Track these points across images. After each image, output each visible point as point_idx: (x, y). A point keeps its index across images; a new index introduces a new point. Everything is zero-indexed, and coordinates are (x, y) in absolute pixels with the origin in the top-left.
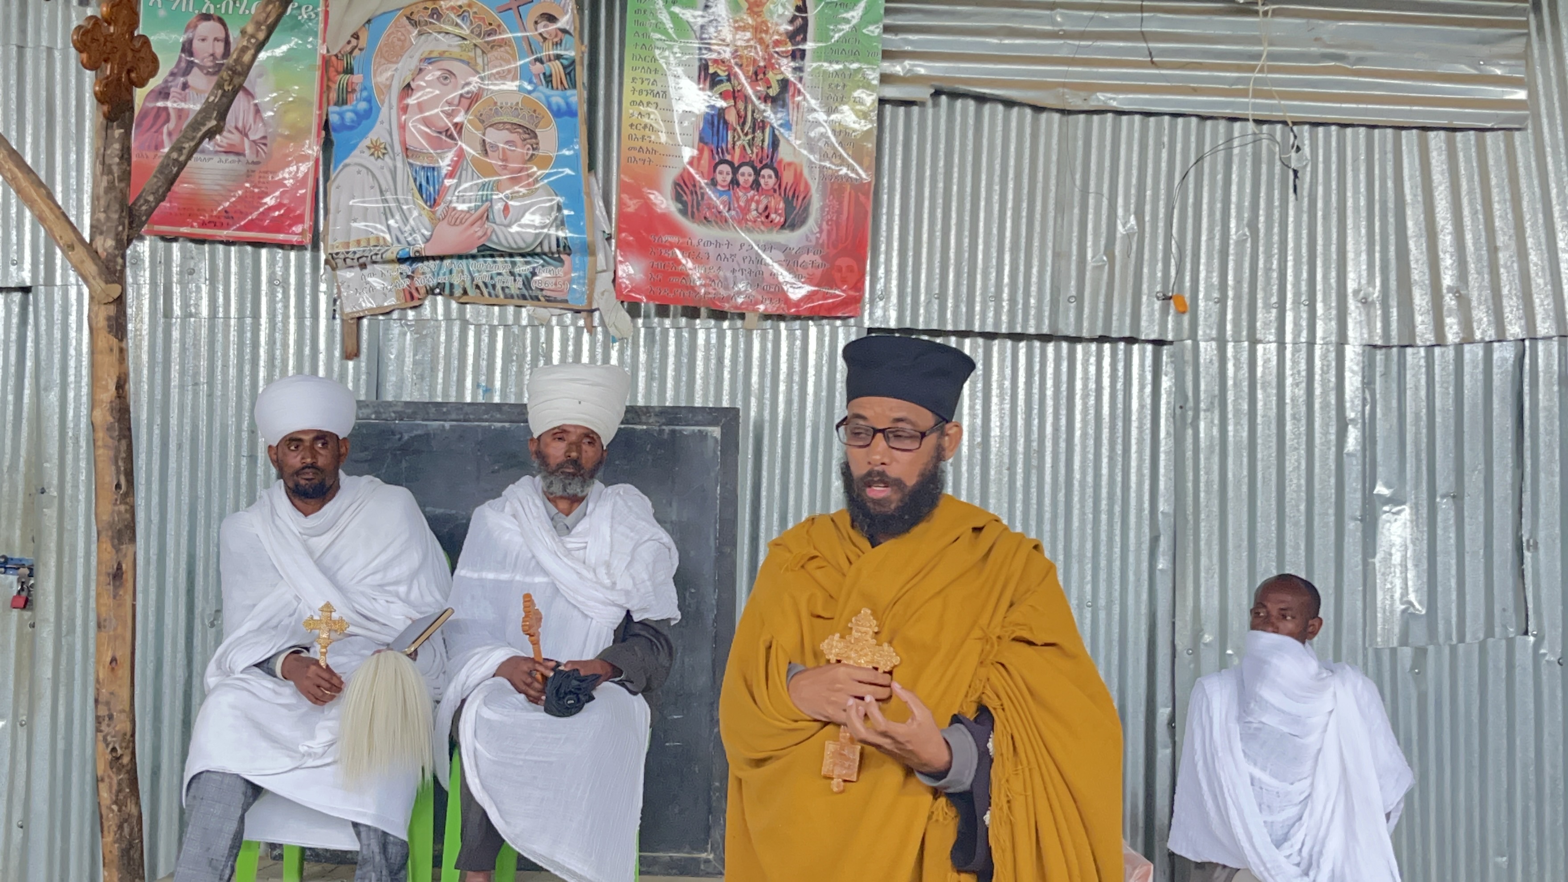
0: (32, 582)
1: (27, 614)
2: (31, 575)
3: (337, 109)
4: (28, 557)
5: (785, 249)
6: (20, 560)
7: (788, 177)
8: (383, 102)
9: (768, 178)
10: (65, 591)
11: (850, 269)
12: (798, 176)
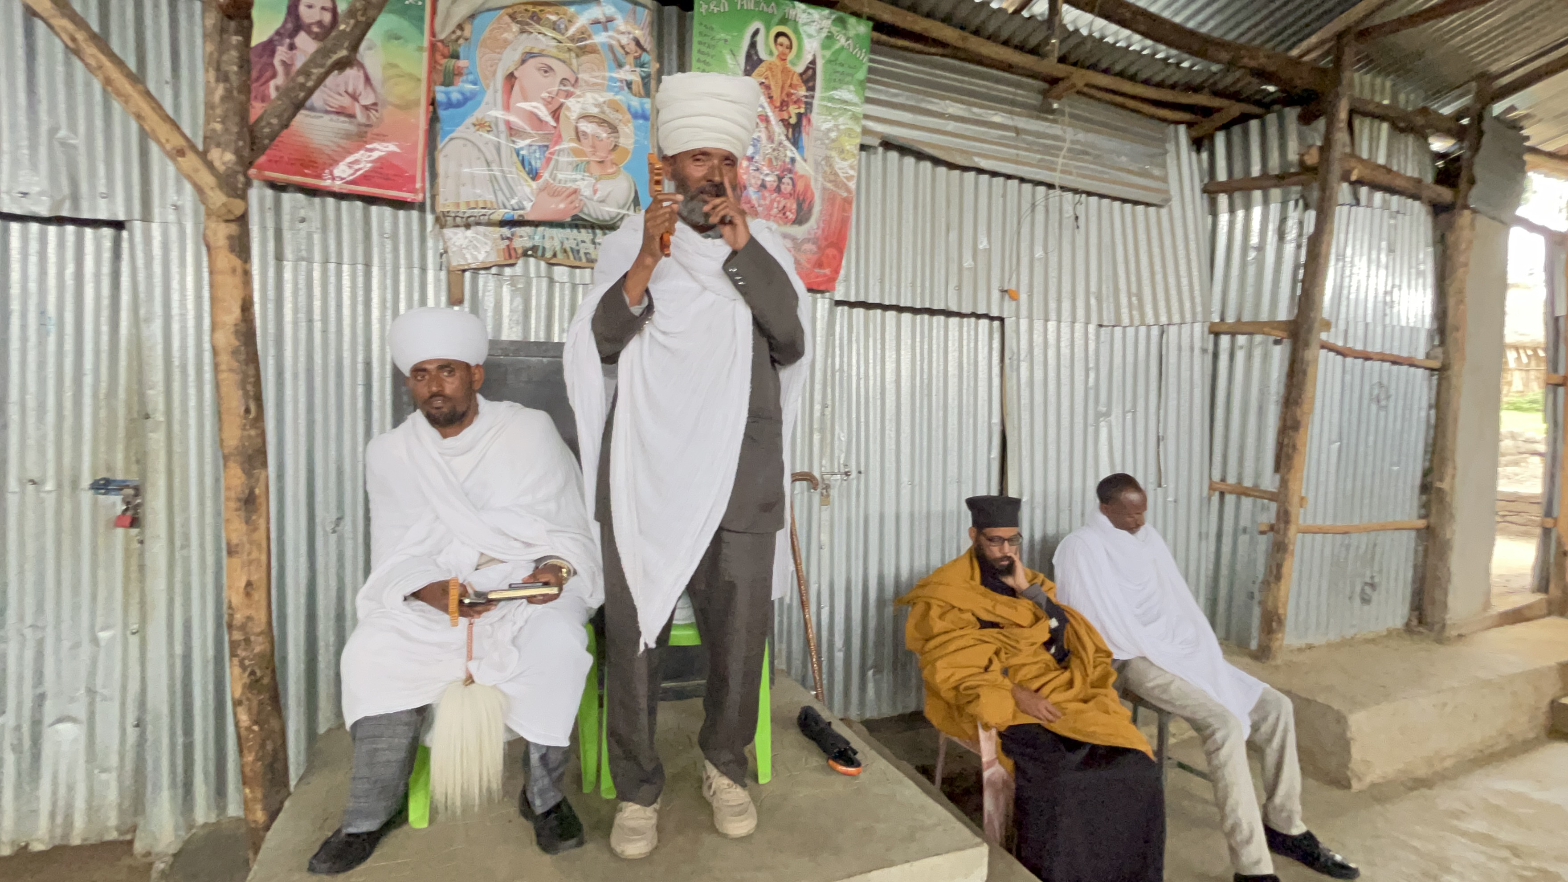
0: (139, 501)
1: (134, 531)
2: (136, 495)
3: (443, 88)
4: (134, 478)
5: (794, 239)
6: (124, 481)
7: (800, 186)
8: (488, 86)
9: (787, 187)
10: (177, 509)
11: (834, 257)
12: (807, 187)
